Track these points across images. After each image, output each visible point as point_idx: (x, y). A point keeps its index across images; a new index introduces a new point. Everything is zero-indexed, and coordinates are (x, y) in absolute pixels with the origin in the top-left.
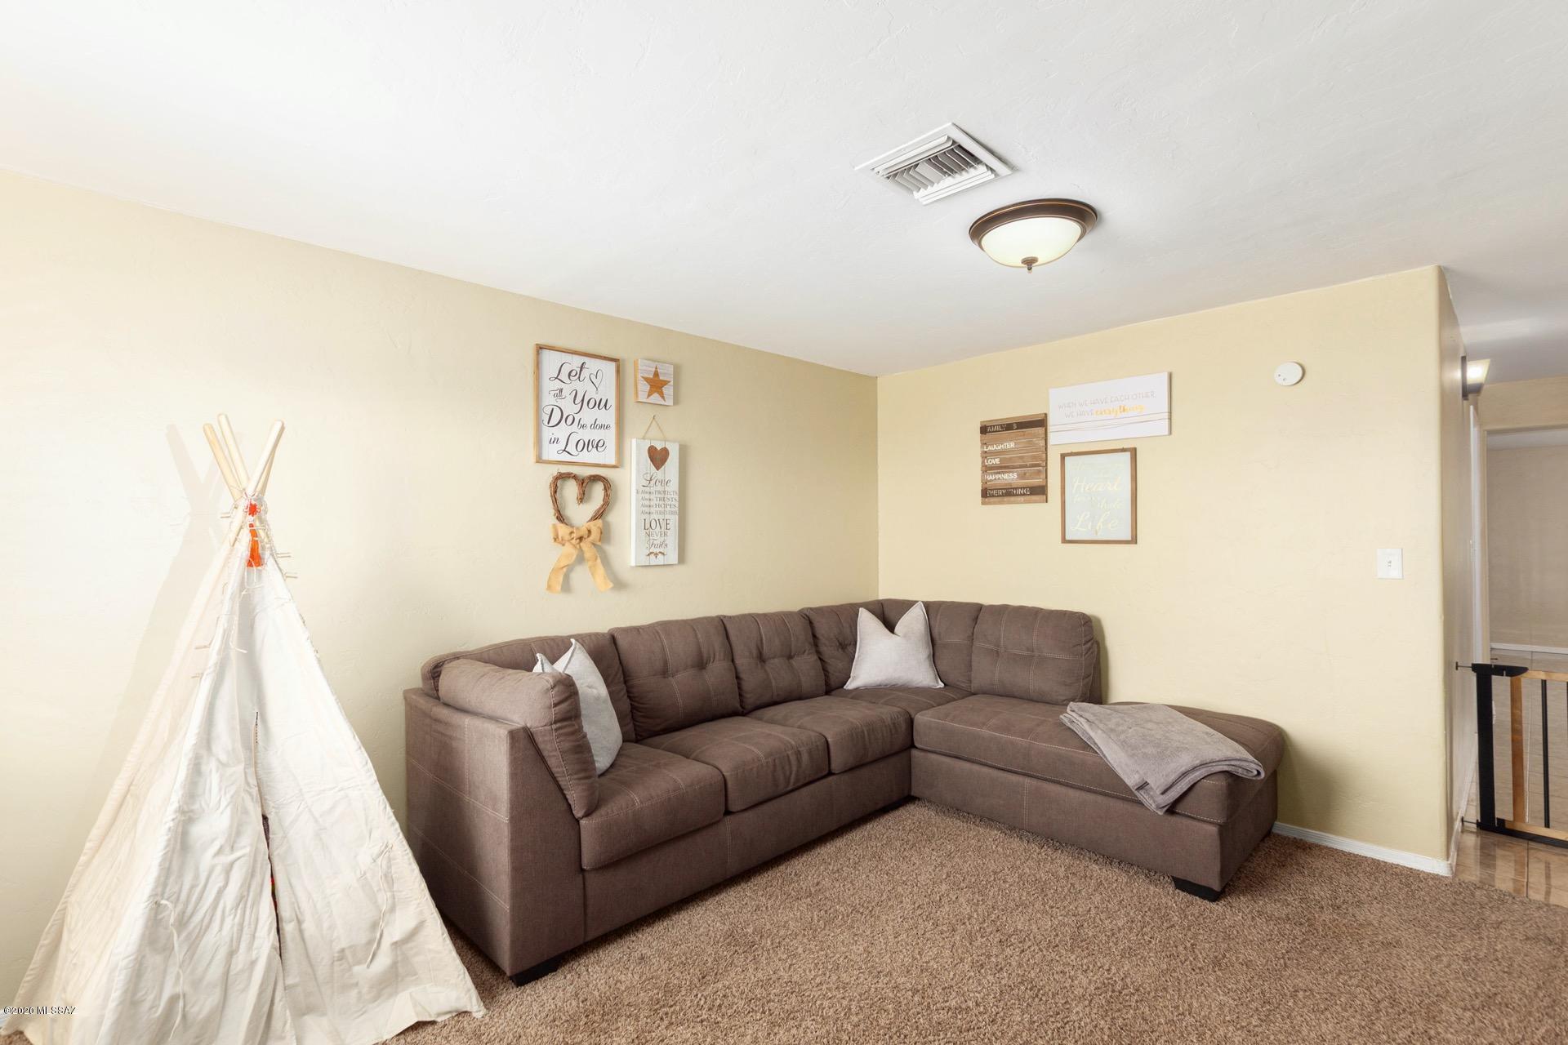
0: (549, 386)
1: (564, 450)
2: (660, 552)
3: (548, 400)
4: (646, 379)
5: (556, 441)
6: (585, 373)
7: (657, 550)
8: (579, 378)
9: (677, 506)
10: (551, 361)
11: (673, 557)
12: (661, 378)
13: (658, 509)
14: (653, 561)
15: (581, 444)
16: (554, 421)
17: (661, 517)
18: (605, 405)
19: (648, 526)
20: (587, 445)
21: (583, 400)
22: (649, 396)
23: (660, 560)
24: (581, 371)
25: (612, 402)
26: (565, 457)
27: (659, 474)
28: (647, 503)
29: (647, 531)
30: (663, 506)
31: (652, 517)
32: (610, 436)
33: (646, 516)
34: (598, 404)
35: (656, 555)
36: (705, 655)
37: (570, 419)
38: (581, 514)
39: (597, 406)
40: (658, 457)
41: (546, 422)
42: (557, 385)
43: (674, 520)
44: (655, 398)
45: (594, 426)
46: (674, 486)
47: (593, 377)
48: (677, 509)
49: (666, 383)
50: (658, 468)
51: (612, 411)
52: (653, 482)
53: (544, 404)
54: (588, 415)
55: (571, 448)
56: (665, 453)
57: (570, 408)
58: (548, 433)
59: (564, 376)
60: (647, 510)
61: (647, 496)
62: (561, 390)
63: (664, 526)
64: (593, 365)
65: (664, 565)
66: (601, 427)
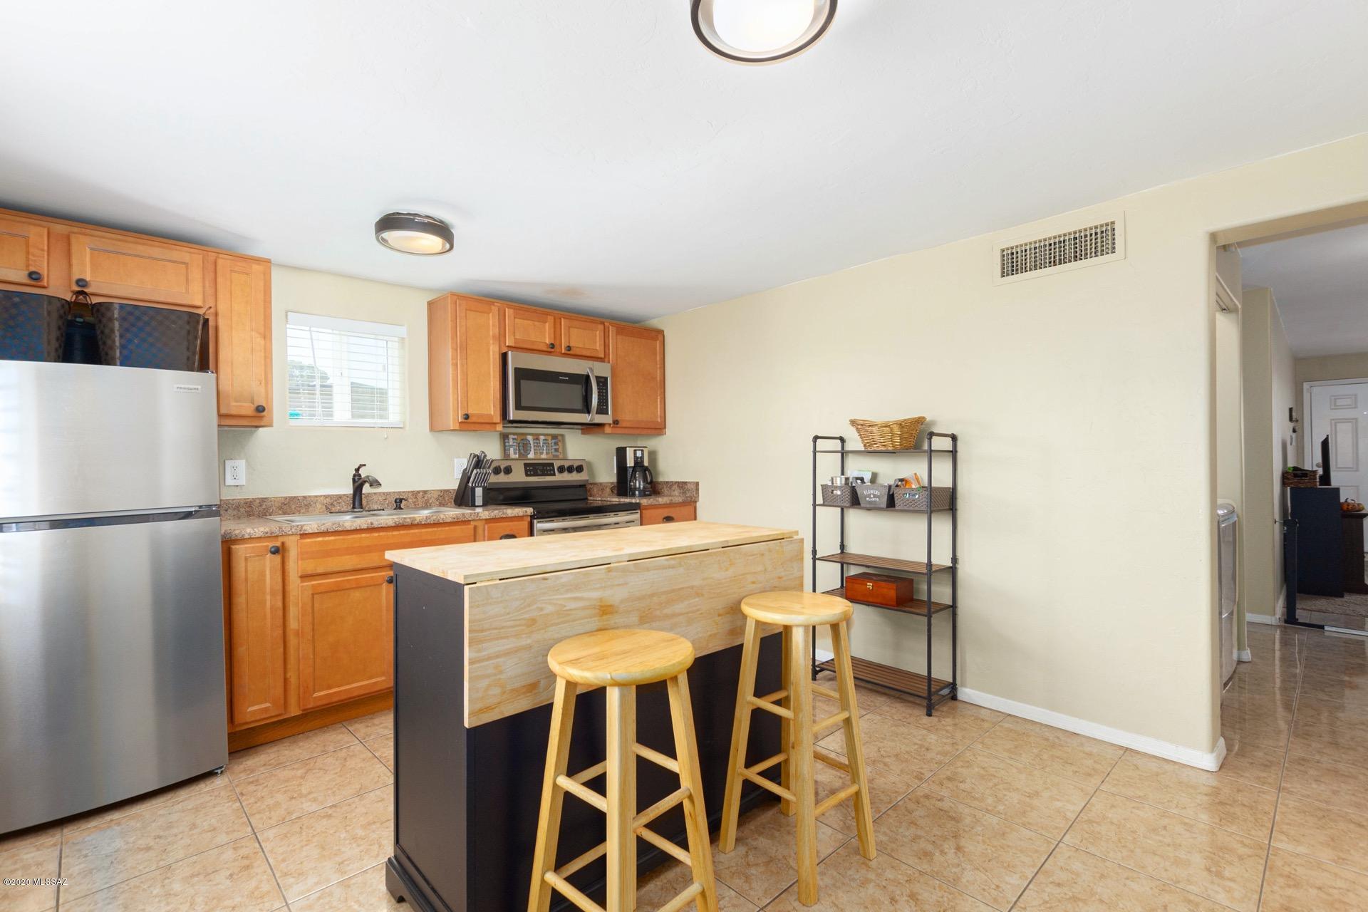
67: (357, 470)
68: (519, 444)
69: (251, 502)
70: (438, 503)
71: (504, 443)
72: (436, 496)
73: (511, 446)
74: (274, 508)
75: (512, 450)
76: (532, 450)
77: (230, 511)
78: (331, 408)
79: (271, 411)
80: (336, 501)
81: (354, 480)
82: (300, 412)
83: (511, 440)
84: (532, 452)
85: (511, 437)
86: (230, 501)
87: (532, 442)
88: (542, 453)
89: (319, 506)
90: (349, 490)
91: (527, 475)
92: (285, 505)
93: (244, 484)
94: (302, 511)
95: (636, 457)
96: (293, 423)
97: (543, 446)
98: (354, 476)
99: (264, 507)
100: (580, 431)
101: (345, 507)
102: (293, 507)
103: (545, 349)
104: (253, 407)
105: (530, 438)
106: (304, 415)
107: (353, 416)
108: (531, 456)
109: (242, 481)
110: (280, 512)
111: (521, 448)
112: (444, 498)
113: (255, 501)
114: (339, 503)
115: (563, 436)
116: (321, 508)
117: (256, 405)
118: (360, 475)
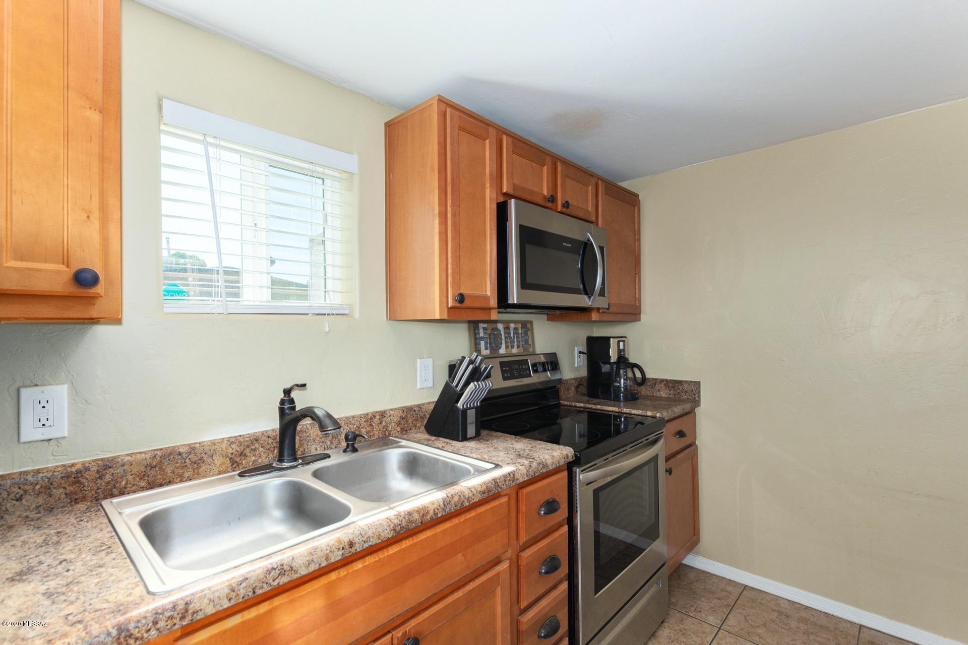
67: (287, 392)
68: (490, 334)
69: (79, 472)
70: (399, 429)
71: (475, 334)
72: (397, 419)
73: (482, 339)
74: (130, 478)
75: (482, 343)
76: (503, 342)
77: (28, 501)
78: (238, 282)
79: (117, 284)
80: (248, 446)
81: (282, 411)
82: (184, 289)
83: (481, 331)
84: (503, 346)
85: (481, 325)
86: (30, 478)
87: (502, 333)
88: (513, 347)
89: (218, 460)
90: (271, 423)
91: (505, 379)
92: (152, 467)
93: (66, 435)
94: (186, 475)
95: (619, 350)
96: (171, 307)
97: (514, 337)
98: (282, 402)
99: (108, 478)
100: (545, 317)
101: (264, 456)
102: (169, 470)
103: (542, 202)
104: (67, 273)
105: (500, 326)
106: (192, 293)
107: (274, 297)
108: (502, 351)
109: (62, 429)
110: (143, 484)
111: (492, 340)
112: (407, 421)
113: (87, 469)
114: (255, 450)
115: (531, 322)
116: (223, 464)
117: (74, 269)
118: (292, 401)
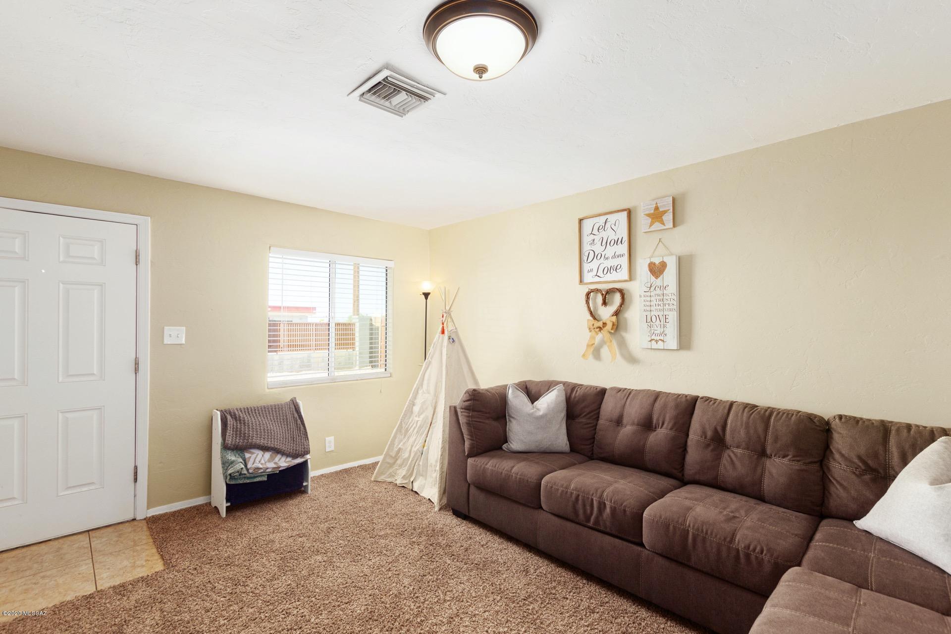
0: (587, 239)
1: (596, 275)
2: (660, 340)
3: (587, 248)
4: (648, 215)
5: (592, 270)
6: (608, 225)
7: (658, 338)
8: (604, 229)
9: (675, 304)
10: (588, 225)
11: (673, 343)
12: (661, 210)
13: (657, 307)
14: (654, 345)
15: (606, 269)
16: (590, 260)
17: (661, 314)
18: (621, 242)
19: (649, 320)
20: (610, 270)
21: (607, 242)
22: (651, 226)
23: (660, 345)
24: (605, 224)
25: (626, 239)
26: (597, 279)
27: (659, 282)
28: (648, 303)
29: (649, 324)
30: (662, 305)
31: (653, 313)
32: (624, 261)
33: (648, 313)
34: (616, 242)
35: (657, 341)
36: (655, 421)
37: (600, 255)
38: (606, 313)
39: (616, 243)
40: (657, 270)
41: (586, 261)
42: (592, 237)
43: (673, 316)
44: (657, 226)
45: (614, 257)
46: (672, 288)
47: (613, 227)
48: (675, 307)
49: (665, 212)
50: (657, 277)
51: (626, 244)
52: (652, 288)
53: (585, 250)
54: (610, 251)
55: (600, 273)
56: (663, 265)
57: (598, 249)
58: (586, 267)
59: (595, 231)
60: (648, 308)
61: (649, 299)
62: (594, 240)
63: (663, 319)
64: (612, 218)
65: (664, 349)
66: (618, 256)
